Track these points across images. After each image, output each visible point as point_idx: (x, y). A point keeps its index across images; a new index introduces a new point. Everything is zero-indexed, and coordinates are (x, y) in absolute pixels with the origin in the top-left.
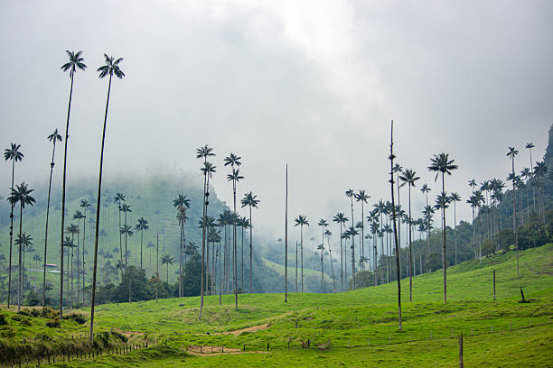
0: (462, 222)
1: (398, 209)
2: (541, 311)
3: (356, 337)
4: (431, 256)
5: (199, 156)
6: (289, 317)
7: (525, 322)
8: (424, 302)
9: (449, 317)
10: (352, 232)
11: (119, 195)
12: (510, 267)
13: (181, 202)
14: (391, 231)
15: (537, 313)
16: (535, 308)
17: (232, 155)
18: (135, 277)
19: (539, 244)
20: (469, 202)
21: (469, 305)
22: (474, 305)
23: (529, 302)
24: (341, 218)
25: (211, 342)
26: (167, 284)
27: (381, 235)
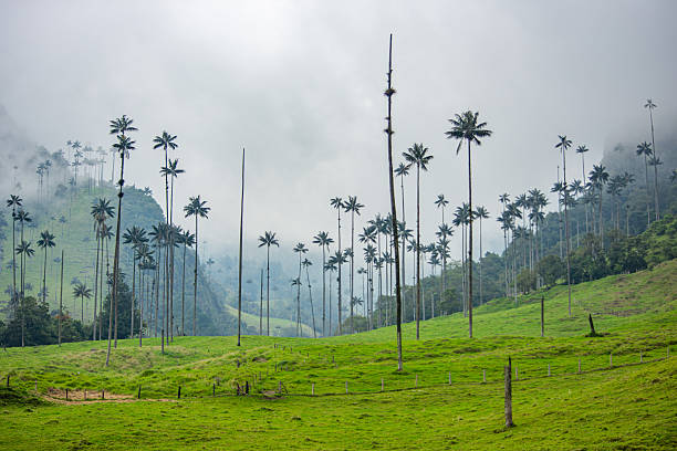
0: (488, 253)
1: (402, 229)
2: (624, 347)
3: (327, 380)
4: (447, 293)
5: (113, 132)
6: (230, 357)
7: (600, 361)
8: (438, 339)
9: (476, 356)
10: (339, 259)
11: (13, 197)
12: (558, 305)
13: (101, 209)
14: (392, 261)
15: (619, 349)
16: (613, 343)
17: (165, 134)
18: (34, 312)
19: (597, 276)
20: (500, 219)
21: (508, 343)
22: (515, 341)
23: (602, 336)
24: (324, 239)
25: (88, 384)
26: (79, 323)
27: (379, 266)
